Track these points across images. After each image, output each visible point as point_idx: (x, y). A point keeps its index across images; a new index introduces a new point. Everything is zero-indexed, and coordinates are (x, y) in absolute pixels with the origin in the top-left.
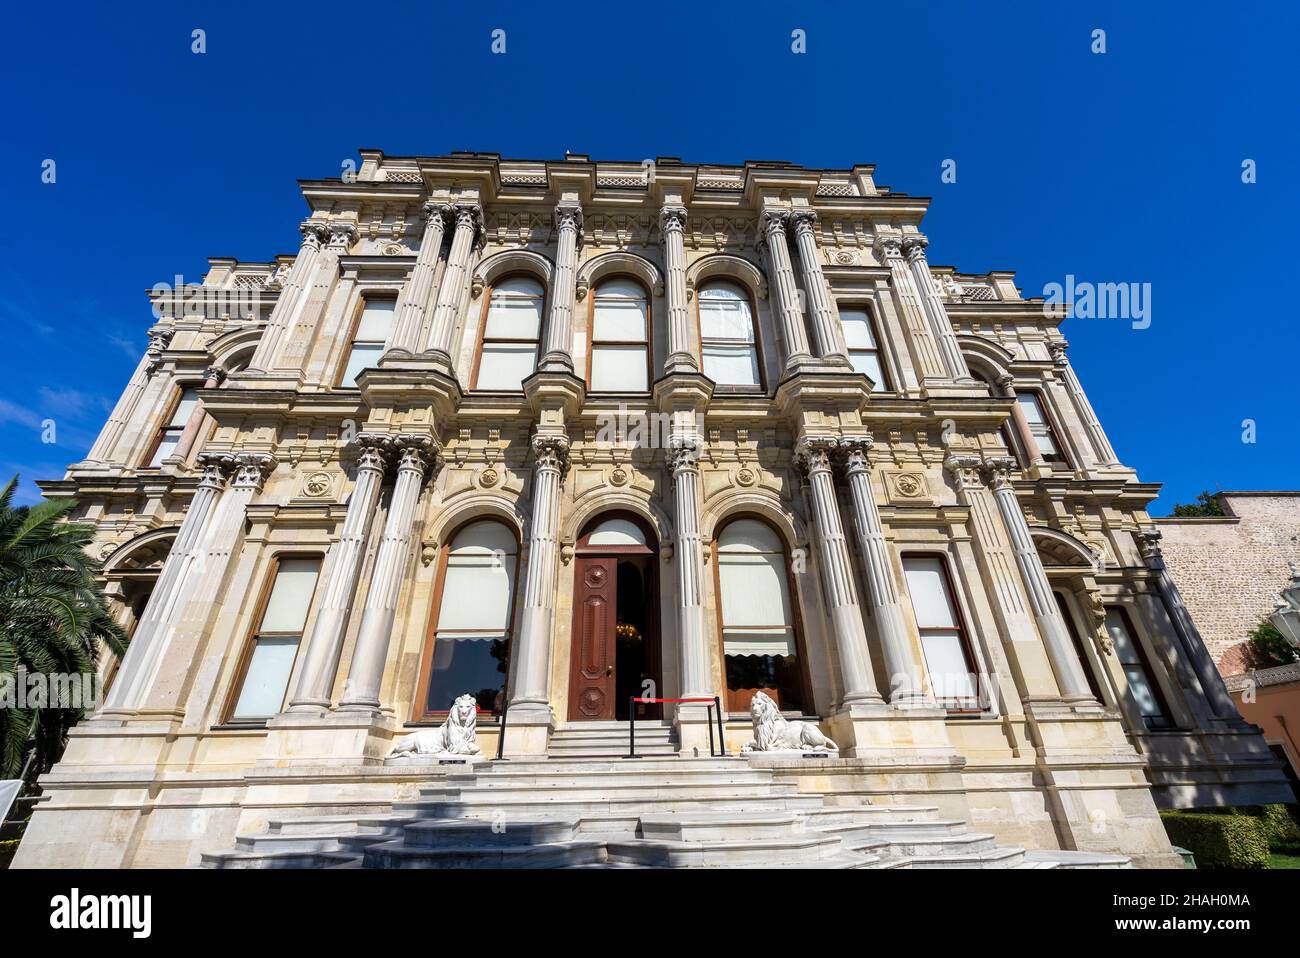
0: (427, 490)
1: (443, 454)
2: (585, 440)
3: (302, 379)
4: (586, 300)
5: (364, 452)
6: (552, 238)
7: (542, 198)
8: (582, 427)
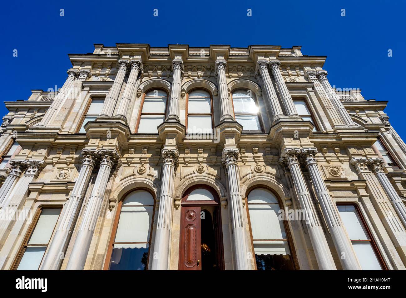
0: (113, 176)
1: (122, 160)
2: (185, 153)
3: (61, 129)
4: (185, 98)
5: (85, 157)
6: (170, 75)
7: (167, 60)
8: (184, 148)
